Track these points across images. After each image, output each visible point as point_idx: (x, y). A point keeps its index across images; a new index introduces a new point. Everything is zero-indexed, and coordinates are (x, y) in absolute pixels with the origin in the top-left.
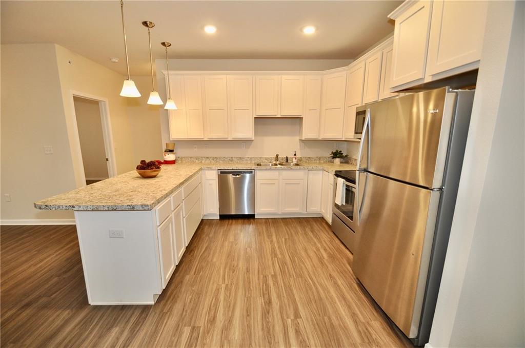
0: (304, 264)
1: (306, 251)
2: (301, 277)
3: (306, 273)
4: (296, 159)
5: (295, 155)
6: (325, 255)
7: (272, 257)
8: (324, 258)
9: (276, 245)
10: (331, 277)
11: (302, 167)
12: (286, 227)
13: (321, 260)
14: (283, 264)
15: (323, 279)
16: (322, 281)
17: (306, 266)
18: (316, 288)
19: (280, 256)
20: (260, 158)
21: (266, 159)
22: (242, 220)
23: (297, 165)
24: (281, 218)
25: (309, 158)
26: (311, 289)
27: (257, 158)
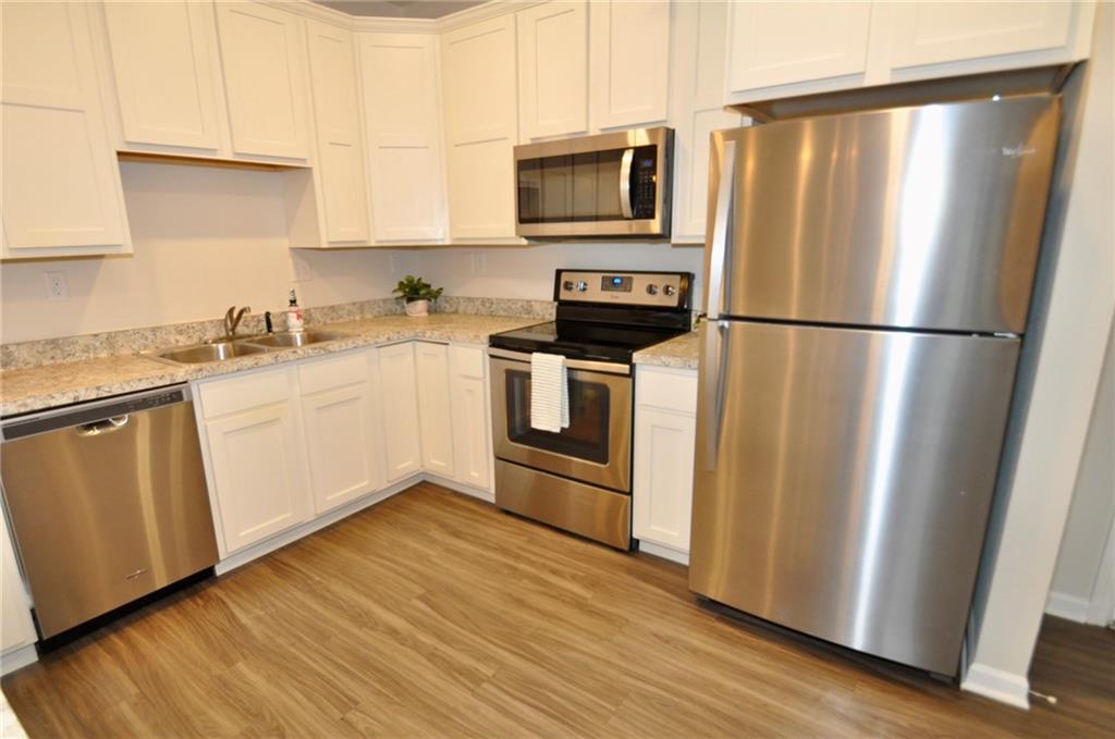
0: (573, 649)
1: (520, 603)
2: (625, 695)
3: (613, 673)
4: (299, 317)
5: (293, 302)
6: (576, 588)
7: (472, 691)
8: (586, 599)
9: (425, 639)
10: (667, 642)
11: (360, 342)
12: (370, 557)
13: (580, 605)
14: (530, 689)
15: (667, 662)
16: (668, 666)
17: (585, 649)
18: (689, 698)
19: (488, 671)
20: (154, 330)
21: (180, 332)
22: (172, 610)
23: (313, 338)
24: (314, 534)
25: (332, 308)
26: (687, 713)
27: (136, 332)
